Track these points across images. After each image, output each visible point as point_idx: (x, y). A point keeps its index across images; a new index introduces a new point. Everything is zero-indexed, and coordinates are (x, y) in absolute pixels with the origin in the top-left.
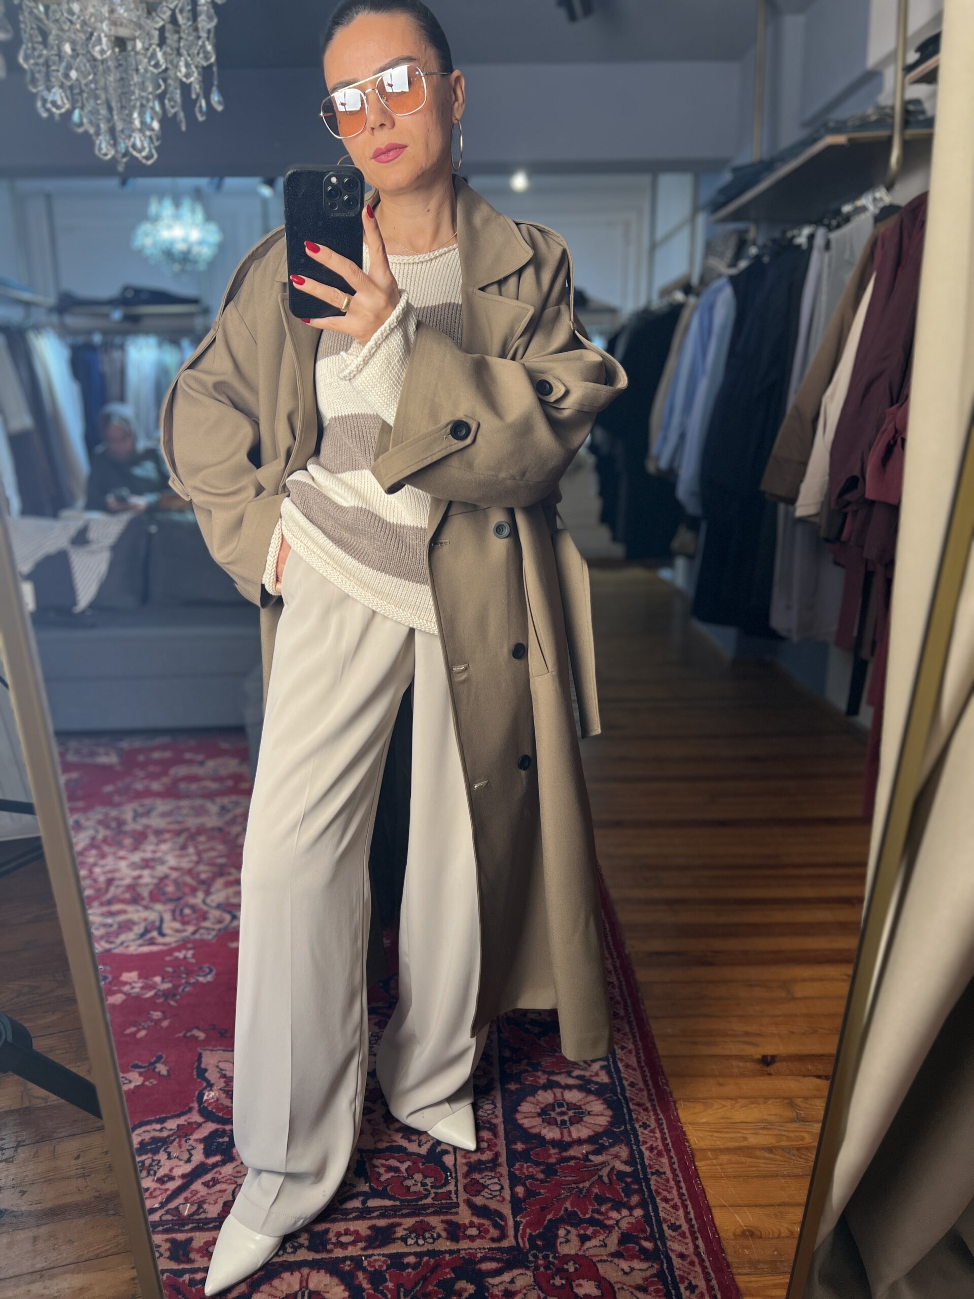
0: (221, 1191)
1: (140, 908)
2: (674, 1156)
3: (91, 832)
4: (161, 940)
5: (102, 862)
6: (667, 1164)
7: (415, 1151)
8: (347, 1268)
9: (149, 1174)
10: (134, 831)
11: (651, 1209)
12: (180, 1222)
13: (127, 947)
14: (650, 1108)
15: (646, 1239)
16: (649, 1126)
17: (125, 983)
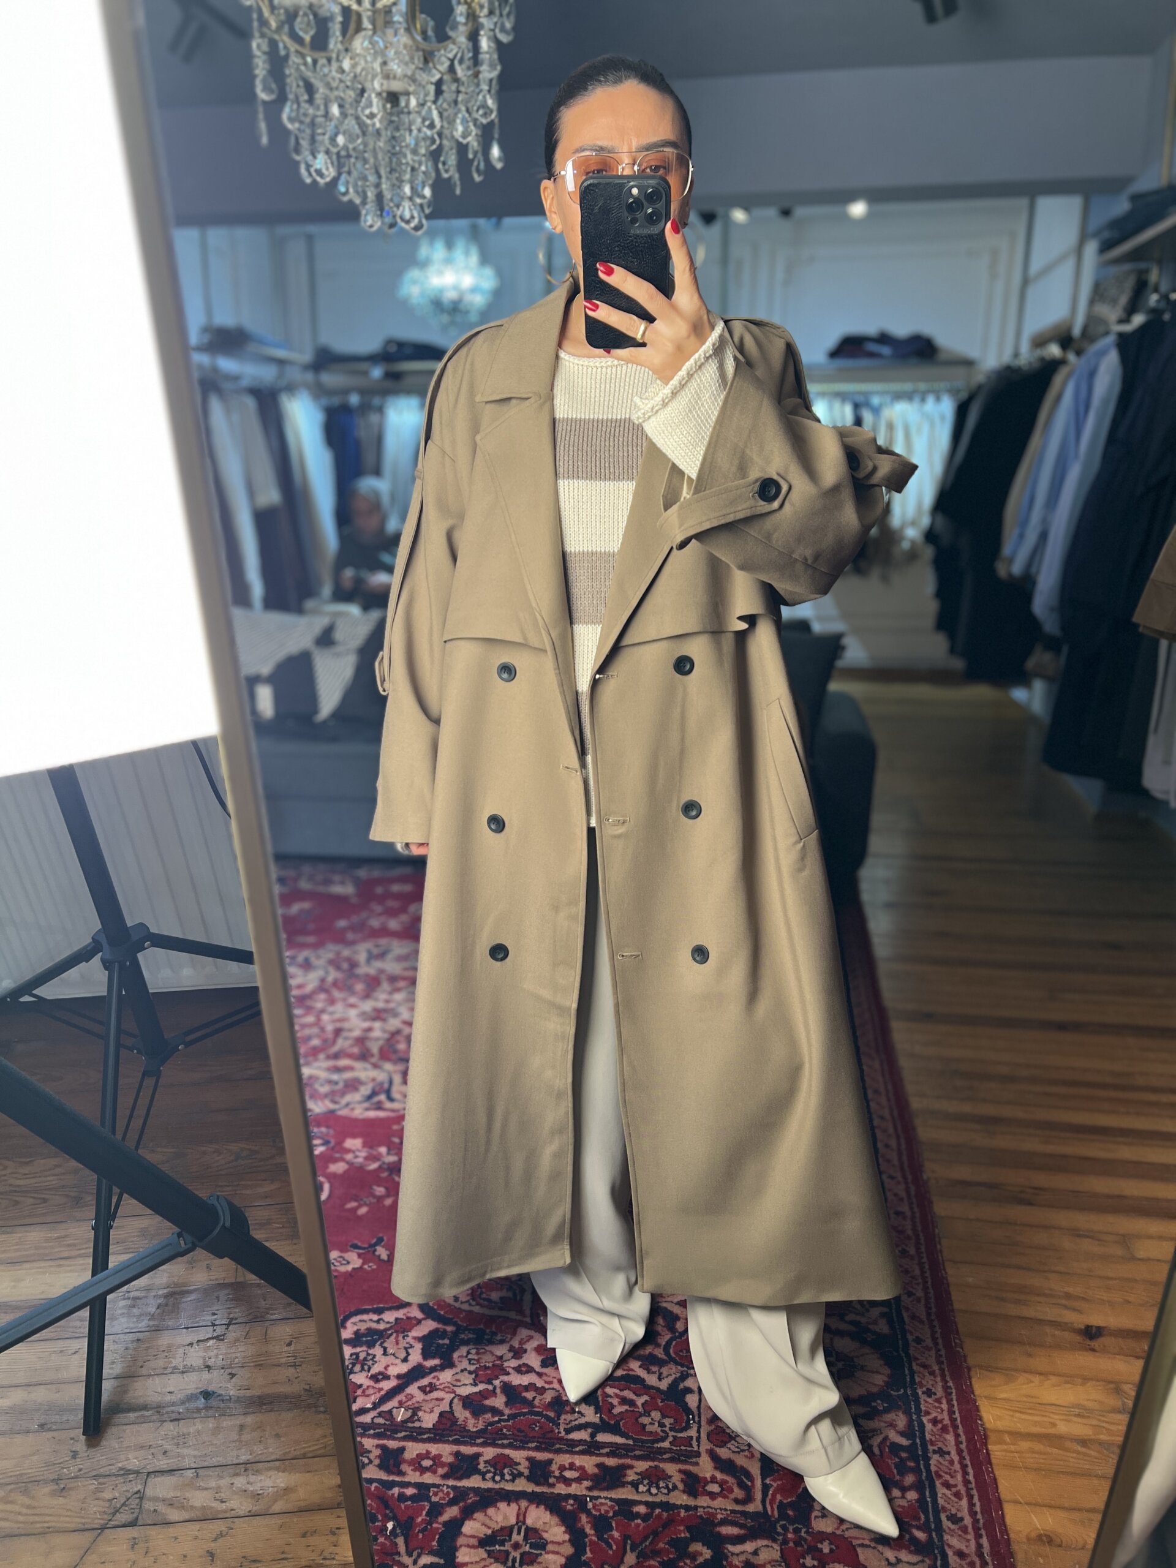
0: (437, 1399)
1: (368, 1066)
2: (961, 1434)
3: (320, 973)
4: (388, 1105)
5: (331, 1009)
6: (953, 1443)
7: (654, 1385)
8: (569, 1507)
9: (362, 1369)
10: (367, 975)
11: (927, 1493)
12: (391, 1428)
13: (353, 1109)
14: (937, 1372)
15: (919, 1528)
16: (935, 1394)
17: (348, 1151)
